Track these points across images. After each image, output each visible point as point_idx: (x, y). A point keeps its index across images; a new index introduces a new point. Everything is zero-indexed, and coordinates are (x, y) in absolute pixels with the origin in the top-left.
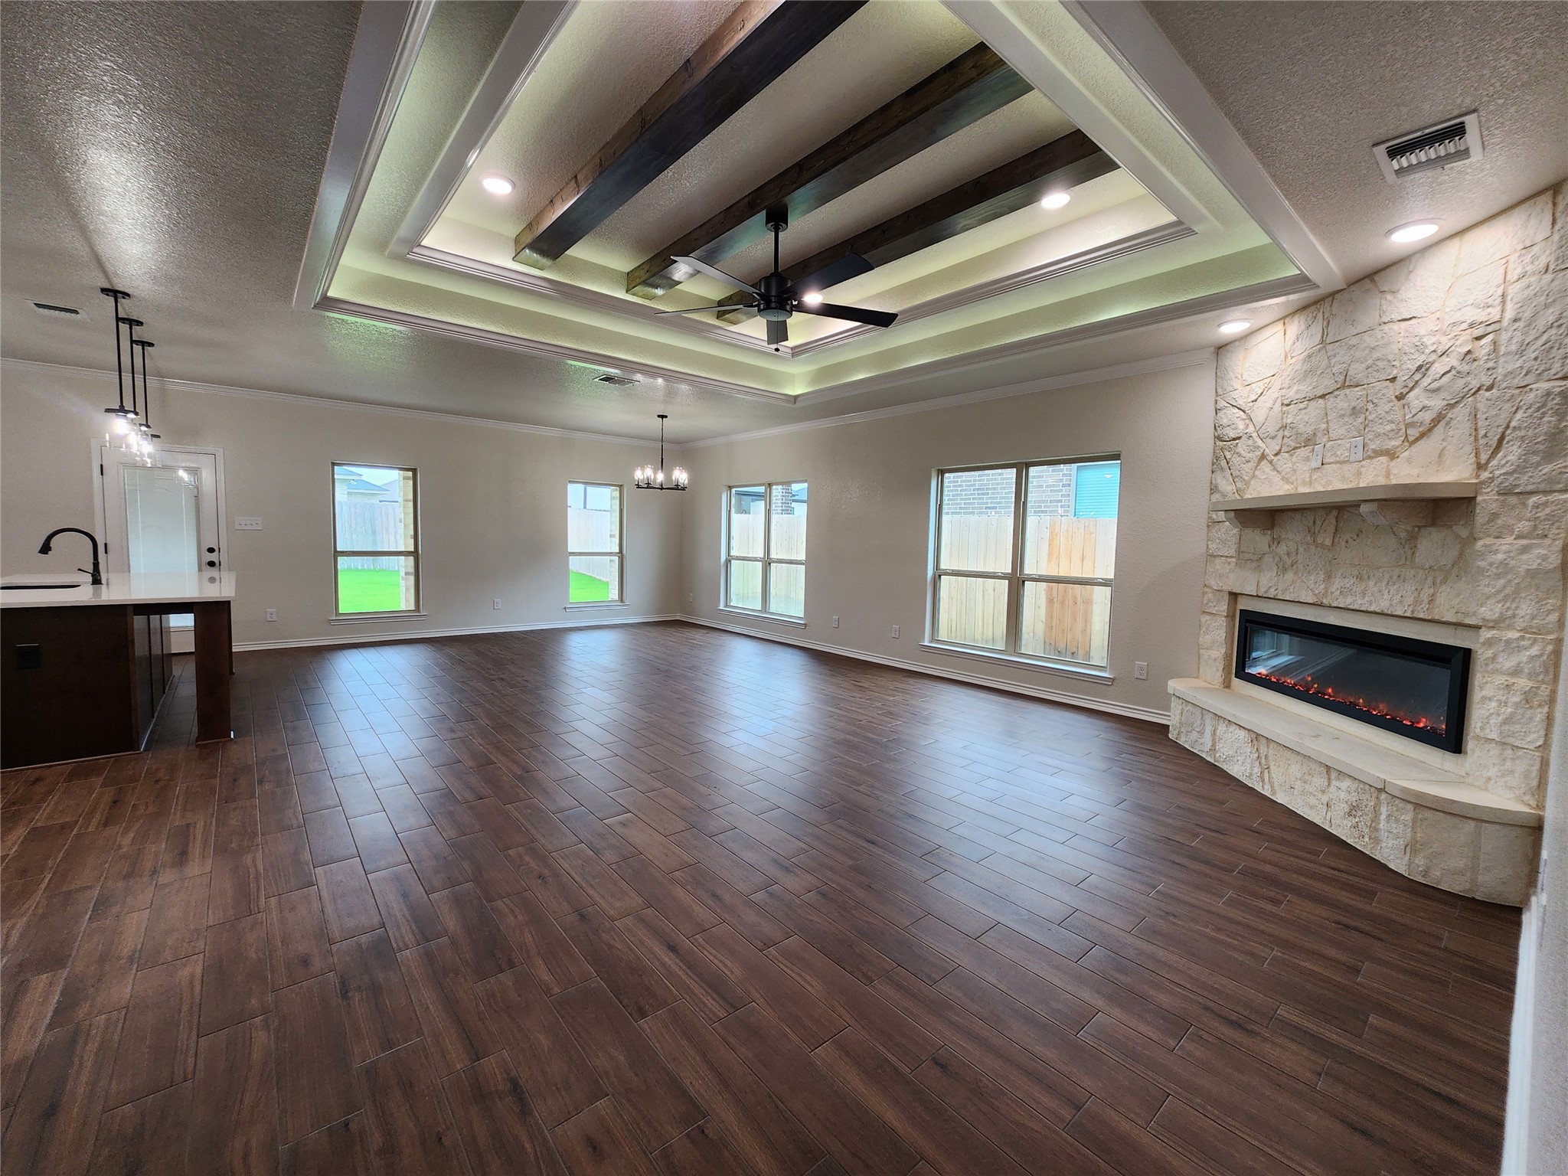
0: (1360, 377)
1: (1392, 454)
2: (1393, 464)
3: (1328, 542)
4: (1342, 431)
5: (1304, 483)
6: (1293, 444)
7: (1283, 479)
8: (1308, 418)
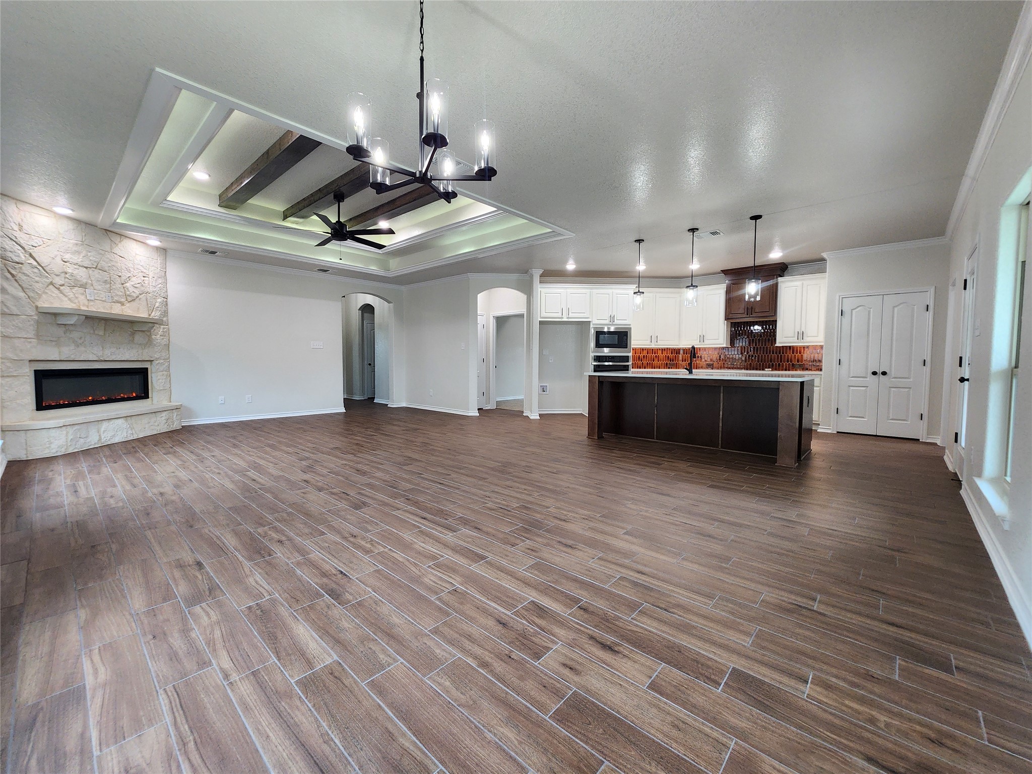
0: (107, 269)
1: (122, 304)
2: (123, 307)
3: (101, 333)
4: (100, 287)
5: (84, 305)
6: (73, 284)
7: (70, 299)
8: (82, 274)
